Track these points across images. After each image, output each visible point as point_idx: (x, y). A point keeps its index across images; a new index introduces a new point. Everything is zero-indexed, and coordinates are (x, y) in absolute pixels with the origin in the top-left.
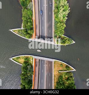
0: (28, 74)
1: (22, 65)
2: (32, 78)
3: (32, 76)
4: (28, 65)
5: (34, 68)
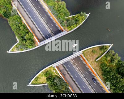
0: (62, 90)
1: (46, 84)
2: (70, 90)
3: (68, 89)
4: (54, 79)
5: (64, 79)
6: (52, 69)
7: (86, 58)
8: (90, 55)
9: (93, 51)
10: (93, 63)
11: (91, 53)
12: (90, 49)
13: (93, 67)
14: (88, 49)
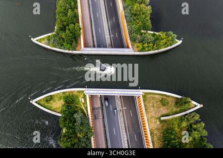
4: (76, 112)
6: (82, 95)
7: (145, 106)
8: (155, 105)
9: (162, 100)
10: (153, 120)
11: (157, 102)
12: (159, 94)
13: (151, 128)
14: (156, 94)
